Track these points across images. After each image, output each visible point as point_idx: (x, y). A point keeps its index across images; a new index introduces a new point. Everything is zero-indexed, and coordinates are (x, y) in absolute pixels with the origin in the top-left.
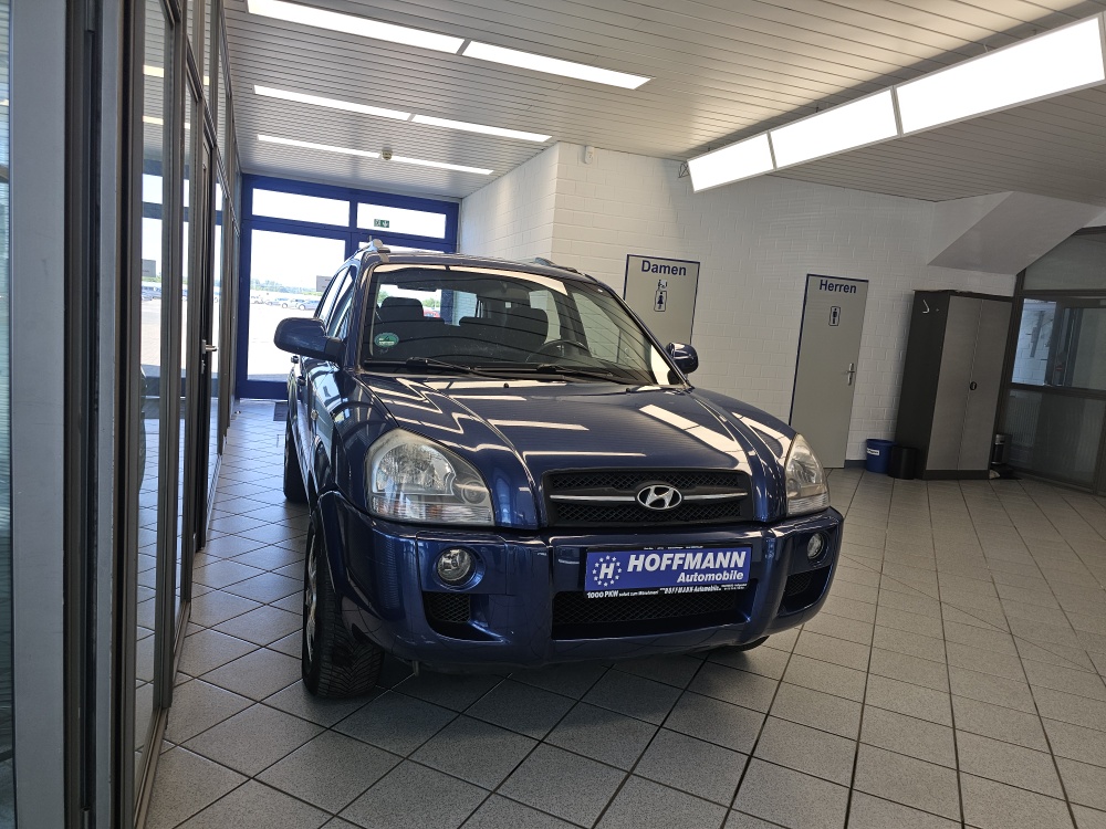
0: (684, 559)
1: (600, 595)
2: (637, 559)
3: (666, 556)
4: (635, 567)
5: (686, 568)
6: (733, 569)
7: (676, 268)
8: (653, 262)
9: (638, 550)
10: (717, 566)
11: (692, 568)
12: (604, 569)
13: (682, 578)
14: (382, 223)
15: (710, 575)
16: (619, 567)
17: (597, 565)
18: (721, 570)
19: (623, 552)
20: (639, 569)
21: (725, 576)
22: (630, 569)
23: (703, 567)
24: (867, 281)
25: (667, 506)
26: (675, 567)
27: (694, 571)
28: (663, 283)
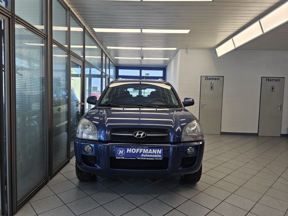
0: (143, 150)
1: (120, 158)
2: (129, 149)
3: (137, 149)
4: (129, 152)
5: (143, 153)
6: (158, 154)
7: (216, 78)
8: (208, 77)
9: (129, 147)
10: (153, 153)
11: (145, 153)
12: (120, 152)
13: (142, 155)
14: (147, 74)
15: (151, 155)
16: (124, 151)
17: (118, 150)
18: (154, 154)
19: (125, 148)
20: (130, 152)
21: (156, 156)
22: (128, 152)
23: (149, 153)
24: (284, 78)
25: (141, 137)
26: (140, 152)
27: (146, 154)
28: (212, 83)
